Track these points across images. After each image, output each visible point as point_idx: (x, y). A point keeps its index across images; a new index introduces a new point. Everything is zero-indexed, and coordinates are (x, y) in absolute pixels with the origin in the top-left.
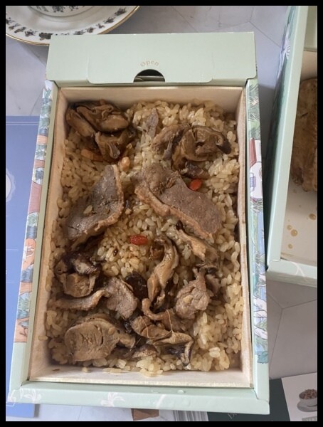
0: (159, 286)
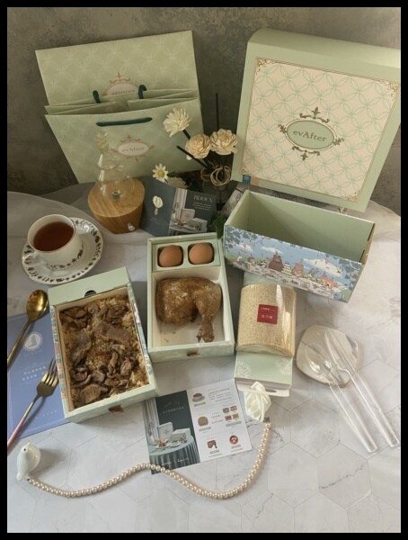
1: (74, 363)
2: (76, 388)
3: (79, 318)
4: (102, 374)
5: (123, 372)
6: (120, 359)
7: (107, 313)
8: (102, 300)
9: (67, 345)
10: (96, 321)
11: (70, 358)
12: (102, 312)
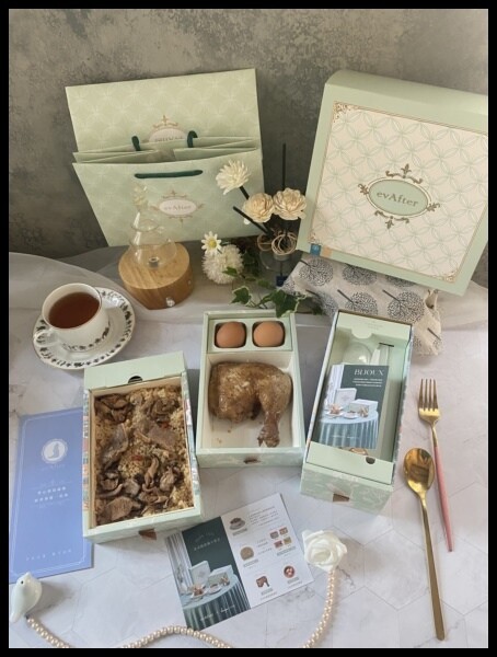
0: (150, 478)
1: (104, 465)
2: (102, 499)
3: (117, 409)
4: (136, 485)
5: (162, 486)
6: (162, 468)
7: (152, 406)
8: (148, 390)
9: (98, 442)
10: (138, 415)
11: (100, 458)
12: (147, 404)
